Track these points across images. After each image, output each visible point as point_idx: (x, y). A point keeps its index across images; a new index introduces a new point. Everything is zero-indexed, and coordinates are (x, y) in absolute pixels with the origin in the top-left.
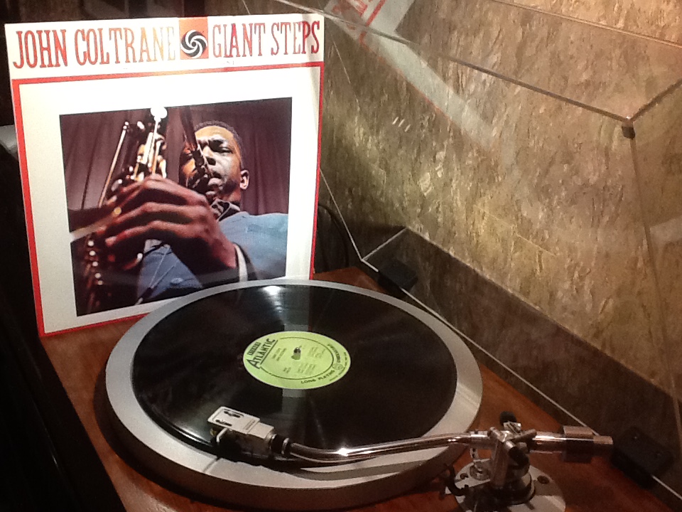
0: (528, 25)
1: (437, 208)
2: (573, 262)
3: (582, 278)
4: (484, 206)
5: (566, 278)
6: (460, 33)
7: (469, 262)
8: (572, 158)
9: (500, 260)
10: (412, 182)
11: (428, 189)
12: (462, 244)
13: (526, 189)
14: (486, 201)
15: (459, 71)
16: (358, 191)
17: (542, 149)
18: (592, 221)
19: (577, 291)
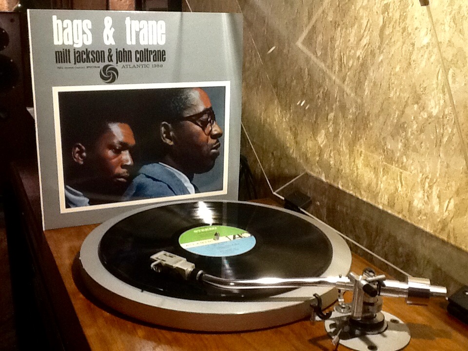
0: (386, 13)
1: (330, 154)
2: (424, 176)
3: (430, 187)
4: (361, 147)
5: (420, 189)
6: (342, 29)
7: (352, 190)
8: (420, 99)
9: (374, 185)
10: (313, 139)
11: (323, 142)
12: (346, 178)
13: (389, 128)
14: (362, 142)
15: (342, 54)
16: (278, 153)
17: (399, 97)
18: (436, 143)
19: (428, 196)
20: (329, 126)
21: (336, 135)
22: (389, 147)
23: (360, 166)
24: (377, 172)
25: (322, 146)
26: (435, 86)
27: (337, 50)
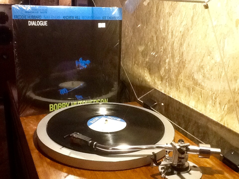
1: (166, 80)
2: (212, 93)
3: (215, 98)
5: (210, 99)
6: (173, 17)
7: (177, 98)
8: (211, 53)
10: (158, 72)
11: (163, 74)
12: (174, 92)
13: (196, 68)
14: (182, 75)
15: (173, 29)
16: (141, 79)
17: (200, 52)
18: (219, 76)
19: (214, 103)
20: (166, 66)
21: (169, 71)
23: (181, 87)
24: (189, 90)
27: (170, 28)
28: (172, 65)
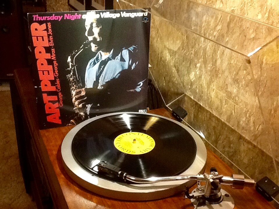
1: (197, 86)
2: (247, 110)
3: (250, 117)
4: (214, 86)
5: (244, 116)
6: (206, 17)
7: (208, 108)
9: (219, 108)
10: (187, 75)
11: (193, 78)
12: (205, 101)
13: (230, 80)
14: (215, 84)
15: (206, 31)
16: (168, 78)
17: (236, 64)
18: (254, 94)
19: (248, 121)
20: (197, 71)
21: (200, 77)
22: (229, 90)
23: (213, 96)
24: (222, 102)
25: (192, 80)
26: (256, 63)
27: (203, 29)
28: (204, 71)
